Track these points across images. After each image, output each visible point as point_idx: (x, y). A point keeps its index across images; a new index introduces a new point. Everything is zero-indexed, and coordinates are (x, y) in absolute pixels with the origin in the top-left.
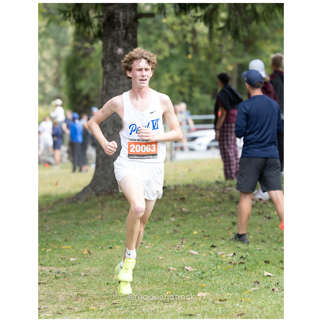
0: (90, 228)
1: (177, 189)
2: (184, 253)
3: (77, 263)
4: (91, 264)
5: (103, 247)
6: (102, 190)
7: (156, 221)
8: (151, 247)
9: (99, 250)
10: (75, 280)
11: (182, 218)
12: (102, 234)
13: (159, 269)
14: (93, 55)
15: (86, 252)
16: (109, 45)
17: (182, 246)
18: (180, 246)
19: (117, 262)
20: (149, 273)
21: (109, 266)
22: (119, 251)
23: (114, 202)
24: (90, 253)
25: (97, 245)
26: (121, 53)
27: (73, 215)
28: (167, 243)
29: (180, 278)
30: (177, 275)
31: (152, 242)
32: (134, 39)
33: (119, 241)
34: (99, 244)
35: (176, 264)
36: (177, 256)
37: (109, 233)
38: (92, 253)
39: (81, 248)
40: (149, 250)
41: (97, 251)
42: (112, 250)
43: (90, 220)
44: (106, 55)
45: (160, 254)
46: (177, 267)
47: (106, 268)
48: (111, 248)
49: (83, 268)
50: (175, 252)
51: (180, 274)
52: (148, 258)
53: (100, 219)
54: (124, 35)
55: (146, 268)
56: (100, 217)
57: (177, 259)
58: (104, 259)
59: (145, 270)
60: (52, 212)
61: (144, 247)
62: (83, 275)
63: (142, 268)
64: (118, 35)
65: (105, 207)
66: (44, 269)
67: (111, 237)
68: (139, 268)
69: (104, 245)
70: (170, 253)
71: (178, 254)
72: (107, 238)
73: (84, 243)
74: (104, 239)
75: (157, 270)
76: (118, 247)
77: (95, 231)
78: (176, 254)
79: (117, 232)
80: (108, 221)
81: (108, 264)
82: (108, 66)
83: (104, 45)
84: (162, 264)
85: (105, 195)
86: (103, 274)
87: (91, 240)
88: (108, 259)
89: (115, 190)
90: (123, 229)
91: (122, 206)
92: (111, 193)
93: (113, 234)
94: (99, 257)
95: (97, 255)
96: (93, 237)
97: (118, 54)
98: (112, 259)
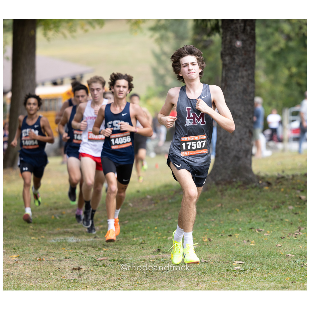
0: (210, 217)
1: (295, 178)
2: (302, 240)
3: (198, 250)
4: (211, 251)
5: (223, 235)
6: (222, 180)
7: (274, 209)
8: (270, 235)
9: (219, 238)
10: (195, 267)
11: (299, 206)
12: (222, 222)
13: (277, 256)
14: (212, 48)
15: (206, 240)
16: (228, 38)
17: (300, 233)
18: (298, 233)
19: (237, 249)
20: (267, 260)
21: (229, 253)
22: (238, 238)
23: (233, 191)
24: (210, 240)
25: (217, 233)
26: (239, 45)
28: (285, 231)
29: (298, 264)
30: (295, 261)
31: (270, 230)
32: (253, 32)
33: (238, 229)
34: (219, 232)
35: (294, 251)
36: (295, 243)
37: (229, 221)
38: (212, 241)
39: (201, 236)
40: (268, 238)
41: (217, 238)
42: (232, 238)
43: (210, 209)
44: (225, 48)
45: (279, 242)
46: (295, 254)
47: (226, 255)
48: (230, 236)
49: (204, 255)
50: (293, 240)
51: (298, 261)
52: (267, 246)
53: (220, 207)
54: (242, 28)
55: (264, 255)
56: (220, 205)
57: (295, 246)
58: (224, 246)
59: (264, 257)
60: (173, 201)
61: (263, 235)
62: (204, 262)
63: (261, 255)
64: (237, 28)
65: (225, 196)
66: (165, 256)
67: (231, 225)
68: (258, 255)
69: (224, 233)
70: (289, 241)
71: (296, 241)
72: (226, 226)
73: (204, 231)
74: (223, 227)
75: (275, 257)
76: (237, 235)
77: (215, 219)
78: (294, 241)
79: (236, 220)
80: (227, 210)
81: (227, 251)
82: (227, 58)
83: (222, 38)
84: (280, 251)
85: (225, 185)
86: (223, 261)
87: (211, 228)
88: (227, 246)
89: (234, 180)
90: (242, 217)
91: (241, 195)
92: (230, 183)
93: (232, 222)
94: (219, 245)
95: (217, 243)
96: (213, 226)
97: (237, 46)
98: (231, 247)
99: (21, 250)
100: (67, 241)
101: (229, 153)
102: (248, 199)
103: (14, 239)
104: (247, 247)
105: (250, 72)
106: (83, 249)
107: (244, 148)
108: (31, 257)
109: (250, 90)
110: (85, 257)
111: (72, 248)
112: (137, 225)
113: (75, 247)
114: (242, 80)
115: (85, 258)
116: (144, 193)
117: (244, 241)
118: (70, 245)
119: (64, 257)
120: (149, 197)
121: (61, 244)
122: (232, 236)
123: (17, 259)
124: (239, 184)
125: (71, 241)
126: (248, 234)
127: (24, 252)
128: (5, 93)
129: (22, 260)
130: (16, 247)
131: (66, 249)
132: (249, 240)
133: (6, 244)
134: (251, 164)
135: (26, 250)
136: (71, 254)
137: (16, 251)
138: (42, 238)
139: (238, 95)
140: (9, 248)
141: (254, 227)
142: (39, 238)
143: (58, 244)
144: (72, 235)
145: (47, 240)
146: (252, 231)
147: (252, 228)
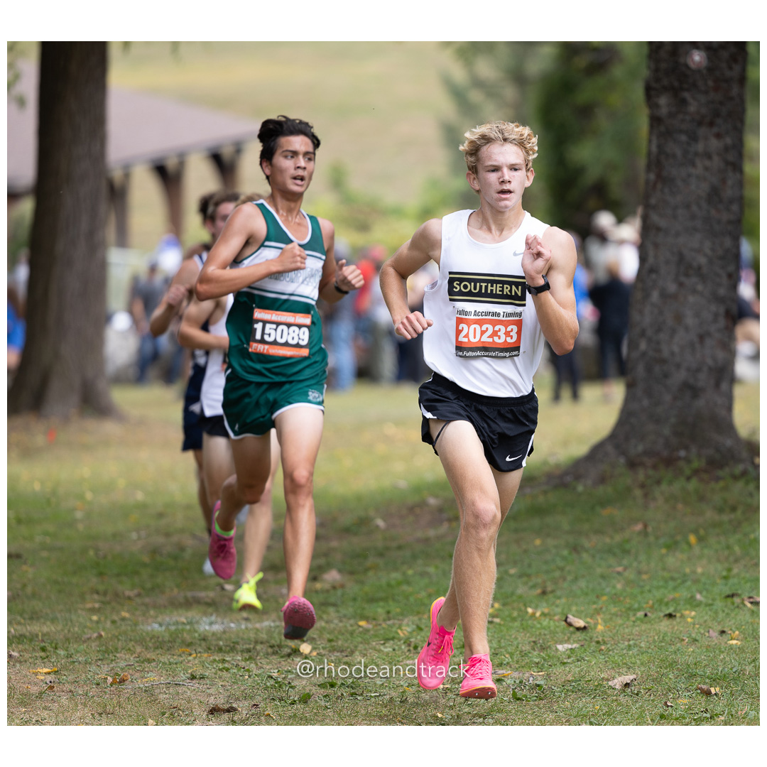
0: (612, 561)
4: (613, 662)
5: (649, 614)
6: (646, 453)
9: (638, 622)
12: (645, 577)
14: (618, 72)
15: (600, 627)
19: (690, 656)
21: (666, 669)
22: (694, 624)
23: (677, 487)
26: (701, 62)
27: (564, 522)
33: (692, 597)
34: (636, 606)
37: (666, 574)
41: (632, 623)
42: (674, 622)
43: (612, 538)
44: (657, 70)
47: (657, 672)
48: (670, 616)
49: (593, 673)
53: (639, 533)
56: (639, 527)
58: (652, 647)
65: (654, 499)
67: (671, 584)
69: (652, 607)
72: (658, 588)
73: (594, 603)
74: (650, 591)
76: (690, 614)
77: (625, 569)
79: (688, 570)
80: (662, 541)
81: (662, 660)
82: (663, 101)
85: (655, 467)
87: (615, 594)
88: (662, 646)
89: (682, 453)
90: (704, 561)
91: (702, 498)
92: (670, 462)
93: (676, 575)
94: (637, 642)
95: (632, 637)
96: (619, 586)
97: (692, 66)
98: (673, 648)
99: (62, 652)
100: (196, 626)
101: (666, 376)
102: (721, 510)
103: (42, 620)
104: (720, 649)
105: (728, 141)
106: (242, 651)
107: (710, 362)
108: (92, 674)
109: (728, 193)
110: (247, 674)
111: (209, 649)
112: (399, 584)
113: (217, 645)
114: (707, 163)
115: (250, 676)
116: (417, 489)
117: (711, 632)
118: (204, 640)
119: (189, 676)
120: (432, 501)
121: (178, 637)
122: (675, 616)
123: (49, 678)
124: (696, 464)
125: (207, 628)
126: (721, 612)
127: (72, 660)
128: (13, 196)
129: (66, 681)
130: (46, 645)
131: (193, 652)
132: (725, 629)
133: (17, 635)
134: (729, 408)
135: (78, 652)
136: (207, 665)
137: (47, 657)
138: (123, 619)
139: (694, 208)
140: (27, 647)
141: (739, 592)
142: (115, 618)
143: (171, 636)
144: (210, 610)
145: (136, 624)
146: (733, 603)
147: (732, 596)
